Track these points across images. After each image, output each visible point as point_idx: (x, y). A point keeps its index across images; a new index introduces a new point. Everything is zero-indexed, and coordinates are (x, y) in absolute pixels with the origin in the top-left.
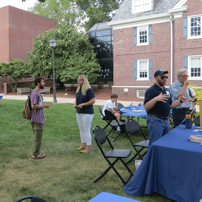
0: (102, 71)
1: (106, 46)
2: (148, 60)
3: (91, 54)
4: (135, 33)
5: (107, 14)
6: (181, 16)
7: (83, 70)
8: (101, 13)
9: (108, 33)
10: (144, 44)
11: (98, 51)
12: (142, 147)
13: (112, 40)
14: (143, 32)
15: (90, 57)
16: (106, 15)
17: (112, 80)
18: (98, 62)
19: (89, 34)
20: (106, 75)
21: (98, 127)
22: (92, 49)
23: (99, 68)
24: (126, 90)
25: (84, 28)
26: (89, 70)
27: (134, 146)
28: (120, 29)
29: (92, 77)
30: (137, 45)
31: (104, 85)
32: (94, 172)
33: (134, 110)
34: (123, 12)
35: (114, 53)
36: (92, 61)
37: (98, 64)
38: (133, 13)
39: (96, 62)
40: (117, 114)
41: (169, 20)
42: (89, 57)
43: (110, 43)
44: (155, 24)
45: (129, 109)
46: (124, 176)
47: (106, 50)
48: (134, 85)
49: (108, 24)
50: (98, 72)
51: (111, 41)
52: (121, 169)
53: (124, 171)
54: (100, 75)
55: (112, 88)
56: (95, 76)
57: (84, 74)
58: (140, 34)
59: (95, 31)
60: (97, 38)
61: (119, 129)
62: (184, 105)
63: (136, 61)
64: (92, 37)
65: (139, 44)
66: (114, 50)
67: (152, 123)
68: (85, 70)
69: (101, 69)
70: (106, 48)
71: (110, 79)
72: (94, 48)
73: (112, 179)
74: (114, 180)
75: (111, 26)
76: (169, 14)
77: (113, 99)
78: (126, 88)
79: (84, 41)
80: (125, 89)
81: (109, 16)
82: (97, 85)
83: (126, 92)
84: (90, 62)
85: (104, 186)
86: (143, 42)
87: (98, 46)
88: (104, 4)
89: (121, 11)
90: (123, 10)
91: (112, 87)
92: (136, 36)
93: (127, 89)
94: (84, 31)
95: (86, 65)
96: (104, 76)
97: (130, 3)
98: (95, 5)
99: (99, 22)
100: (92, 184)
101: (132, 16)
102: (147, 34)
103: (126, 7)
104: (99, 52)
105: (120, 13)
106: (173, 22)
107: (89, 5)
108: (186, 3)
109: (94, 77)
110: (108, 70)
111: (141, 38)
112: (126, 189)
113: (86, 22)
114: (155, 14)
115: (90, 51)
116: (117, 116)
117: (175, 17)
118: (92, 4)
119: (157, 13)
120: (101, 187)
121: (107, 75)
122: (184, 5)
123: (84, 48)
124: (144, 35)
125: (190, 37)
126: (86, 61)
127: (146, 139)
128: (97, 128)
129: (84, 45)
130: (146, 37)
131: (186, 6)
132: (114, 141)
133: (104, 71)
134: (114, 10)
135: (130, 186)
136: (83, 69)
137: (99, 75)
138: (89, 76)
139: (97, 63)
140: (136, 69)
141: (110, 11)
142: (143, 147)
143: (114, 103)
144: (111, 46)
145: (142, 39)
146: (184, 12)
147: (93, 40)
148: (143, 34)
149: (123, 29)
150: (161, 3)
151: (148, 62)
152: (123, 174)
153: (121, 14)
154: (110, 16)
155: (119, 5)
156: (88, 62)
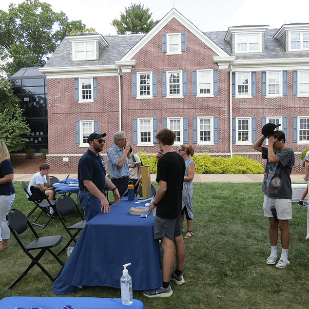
0: (33, 134)
1: (37, 100)
2: (93, 121)
3: (14, 110)
4: (76, 85)
5: (40, 57)
6: (129, 71)
7: (3, 133)
8: (31, 55)
9: (41, 82)
10: (88, 101)
11: (26, 106)
12: (77, 230)
13: (46, 92)
14: (86, 86)
15: (14, 114)
16: (37, 58)
17: (47, 147)
18: (25, 121)
19: (12, 82)
20: (38, 140)
21: (14, 210)
22: (16, 103)
23: (27, 130)
24: (66, 160)
25: (4, 73)
26: (12, 133)
27: (68, 230)
28: (56, 79)
29: (17, 142)
30: (79, 102)
31: (36, 154)
32: (11, 275)
33: (72, 184)
34: (61, 57)
35: (49, 110)
36: (16, 119)
37: (26, 124)
38: (73, 59)
39: (22, 121)
40: (48, 192)
41: (117, 74)
42: (12, 114)
43: (43, 96)
44: (101, 77)
45: (65, 183)
46: (54, 271)
47: (37, 106)
48: (76, 153)
49: (40, 71)
50: (27, 135)
51: (45, 94)
52: (51, 262)
53: (54, 265)
54: (30, 139)
55: (47, 158)
56: (22, 141)
57: (4, 138)
58: (83, 87)
59: (22, 79)
60: (24, 88)
61: (51, 211)
62: (123, 174)
63: (79, 122)
64: (17, 85)
65: (81, 100)
66: (49, 106)
67: (89, 200)
68: (5, 132)
69: (31, 132)
70: (38, 103)
71: (43, 145)
72: (19, 102)
73: (37, 279)
74: (39, 280)
75: (44, 73)
76: (116, 67)
77: (43, 171)
78: (66, 157)
79: (4, 90)
80: (64, 158)
81: (42, 60)
82: (25, 154)
83: (66, 162)
84: (13, 122)
85: (24, 290)
86: (87, 98)
87: (27, 99)
88: (35, 43)
89: (59, 55)
90: (61, 54)
91: (46, 155)
92: (77, 89)
93: (68, 158)
94: (6, 76)
95: (7, 125)
96: (36, 141)
97: (69, 47)
98: (21, 42)
99: (28, 66)
100: (7, 291)
101: (72, 63)
102: (92, 89)
103: (65, 51)
104: (27, 108)
105: (56, 57)
106: (121, 77)
107: (12, 41)
108: (135, 56)
109: (20, 142)
110: (42, 133)
111: (83, 93)
112: (54, 287)
113: (8, 64)
114: (100, 65)
115: (13, 106)
116: (49, 193)
117: (123, 71)
118: (17, 40)
119: (103, 64)
120: (20, 293)
121: (40, 139)
122: (132, 59)
123: (5, 101)
124: (88, 89)
125: (139, 97)
126: (8, 119)
127: (83, 219)
128: (13, 212)
129: (5, 96)
130: (90, 93)
131: (135, 60)
132: (45, 227)
133: (35, 134)
134: (50, 53)
135: (59, 282)
136: (3, 131)
137: (28, 140)
138: (12, 140)
139: (24, 123)
140: (78, 133)
141: (43, 53)
142: (80, 229)
143: (45, 176)
144: (45, 100)
145: (85, 95)
146: (133, 66)
147: (18, 91)
148: (86, 88)
149: (61, 79)
150: (107, 52)
151: (93, 123)
152: (53, 268)
153: (58, 59)
154: (44, 60)
155: (56, 47)
156: (10, 121)
